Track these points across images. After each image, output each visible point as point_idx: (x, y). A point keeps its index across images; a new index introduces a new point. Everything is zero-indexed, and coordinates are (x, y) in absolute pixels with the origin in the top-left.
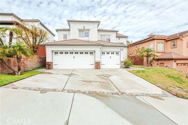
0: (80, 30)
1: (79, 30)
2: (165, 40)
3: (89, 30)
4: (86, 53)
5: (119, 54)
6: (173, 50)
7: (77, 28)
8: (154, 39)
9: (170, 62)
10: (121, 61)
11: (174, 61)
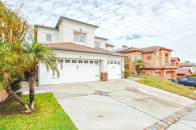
0: (76, 33)
1: (74, 31)
2: (142, 52)
3: (86, 34)
4: (91, 62)
5: (120, 64)
6: (149, 61)
7: (72, 29)
8: (136, 51)
9: (150, 71)
10: (122, 71)
11: (153, 70)
